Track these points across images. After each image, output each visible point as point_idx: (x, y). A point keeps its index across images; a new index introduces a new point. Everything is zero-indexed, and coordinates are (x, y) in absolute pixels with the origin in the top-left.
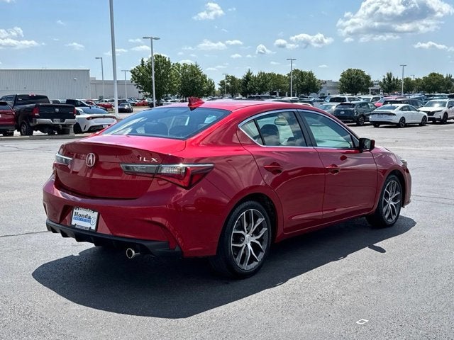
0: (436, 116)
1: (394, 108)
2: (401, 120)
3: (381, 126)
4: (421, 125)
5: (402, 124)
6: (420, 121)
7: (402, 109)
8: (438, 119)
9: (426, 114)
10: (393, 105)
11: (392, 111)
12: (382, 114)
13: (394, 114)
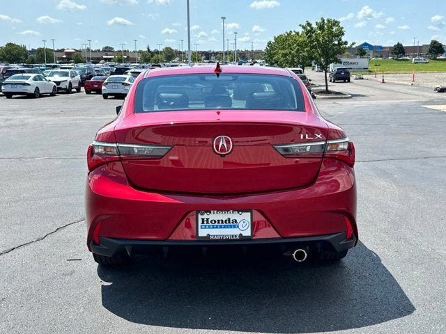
0: (62, 86)
1: (27, 78)
2: (36, 91)
3: (13, 96)
4: (52, 95)
5: (36, 95)
6: (51, 91)
7: (35, 79)
8: (64, 89)
9: (55, 84)
10: (24, 75)
11: (27, 82)
12: (16, 84)
13: (28, 84)
